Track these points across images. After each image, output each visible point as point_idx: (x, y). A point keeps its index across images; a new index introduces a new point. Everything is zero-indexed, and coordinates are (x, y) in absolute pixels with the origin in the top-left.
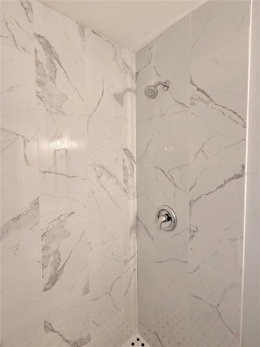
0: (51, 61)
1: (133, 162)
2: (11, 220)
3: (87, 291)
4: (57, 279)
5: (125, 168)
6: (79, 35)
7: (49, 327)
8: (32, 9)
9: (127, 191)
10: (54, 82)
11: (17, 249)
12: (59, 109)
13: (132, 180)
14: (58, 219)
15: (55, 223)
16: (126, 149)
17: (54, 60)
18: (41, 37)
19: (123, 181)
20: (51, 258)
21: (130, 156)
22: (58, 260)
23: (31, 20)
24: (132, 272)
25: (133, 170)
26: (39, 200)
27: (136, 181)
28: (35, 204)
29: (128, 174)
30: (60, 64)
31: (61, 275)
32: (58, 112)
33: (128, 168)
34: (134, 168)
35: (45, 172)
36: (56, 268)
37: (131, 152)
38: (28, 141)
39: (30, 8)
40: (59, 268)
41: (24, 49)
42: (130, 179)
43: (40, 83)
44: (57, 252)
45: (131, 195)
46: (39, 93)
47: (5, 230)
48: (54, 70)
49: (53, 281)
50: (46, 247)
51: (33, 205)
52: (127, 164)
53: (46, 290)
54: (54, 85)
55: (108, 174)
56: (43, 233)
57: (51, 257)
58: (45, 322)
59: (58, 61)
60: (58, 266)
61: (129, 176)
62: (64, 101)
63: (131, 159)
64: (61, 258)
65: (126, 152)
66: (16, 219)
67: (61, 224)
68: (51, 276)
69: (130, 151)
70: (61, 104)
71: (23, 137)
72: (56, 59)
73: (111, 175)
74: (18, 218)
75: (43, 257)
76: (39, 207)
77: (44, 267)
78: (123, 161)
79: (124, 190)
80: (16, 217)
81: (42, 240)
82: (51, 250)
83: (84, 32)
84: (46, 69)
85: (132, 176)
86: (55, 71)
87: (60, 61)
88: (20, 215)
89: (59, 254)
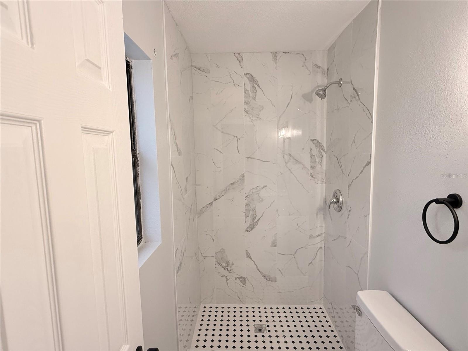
0: (253, 86)
1: (322, 151)
2: (230, 184)
3: (274, 244)
4: (254, 227)
5: (312, 156)
6: (273, 61)
7: (249, 255)
8: (243, 60)
9: (314, 176)
10: (255, 99)
11: (233, 201)
12: (258, 116)
13: (320, 166)
14: (255, 189)
15: (254, 191)
16: (314, 139)
17: (256, 86)
18: (248, 74)
19: (310, 167)
20: (251, 212)
21: (319, 146)
22: (255, 215)
23: (242, 66)
24: (318, 248)
26: (245, 175)
27: (324, 169)
28: (242, 177)
30: (259, 86)
31: (256, 225)
32: (257, 118)
33: (316, 156)
34: (322, 157)
35: (248, 158)
36: (253, 220)
37: (319, 142)
38: (239, 139)
39: (242, 59)
40: (255, 221)
41: (238, 85)
43: (247, 103)
44: (254, 209)
45: (318, 180)
46: (246, 109)
47: (227, 189)
48: (255, 91)
49: (251, 228)
50: (248, 205)
51: (241, 178)
52: (315, 152)
53: (247, 231)
54: (254, 102)
55: (294, 161)
56: (246, 196)
57: (250, 212)
58: (246, 250)
59: (257, 85)
60: (255, 219)
61: (317, 163)
62: (261, 110)
63: (319, 148)
64: (257, 214)
65: (314, 142)
67: (257, 192)
68: (251, 224)
70: (259, 113)
71: (236, 137)
72: (256, 84)
73: (297, 162)
74: (233, 184)
75: (246, 210)
76: (244, 179)
77: (247, 217)
78: (311, 150)
79: (310, 175)
81: (246, 199)
82: (250, 207)
84: (250, 93)
85: (320, 163)
86: (256, 93)
87: (259, 85)
88: (234, 182)
89: (256, 212)
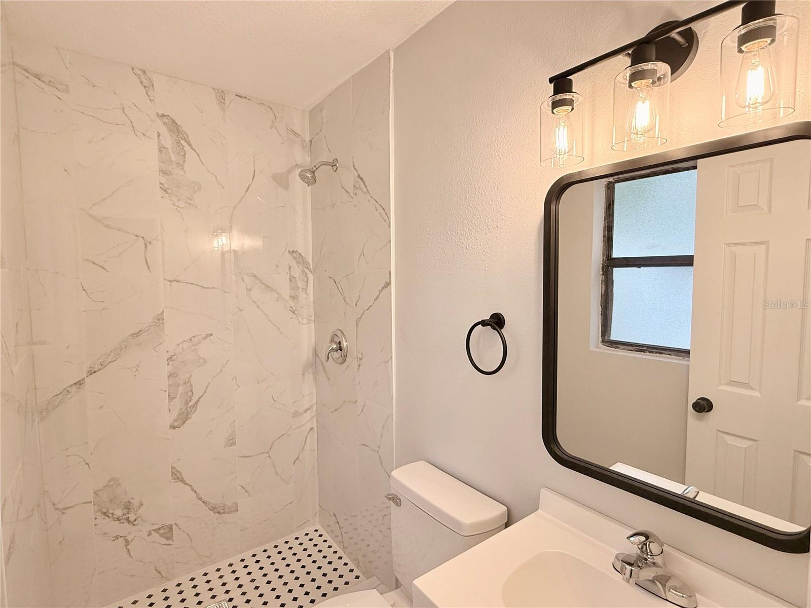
0: (178, 143)
1: (306, 270)
2: (130, 335)
3: (231, 442)
4: (189, 416)
5: (292, 278)
6: (217, 104)
7: (178, 475)
8: (153, 85)
9: (296, 312)
10: (183, 169)
11: (137, 370)
12: (189, 202)
13: (305, 296)
14: (189, 341)
15: (185, 345)
16: (293, 251)
17: (183, 142)
18: (165, 116)
19: (290, 297)
20: (181, 389)
21: (301, 261)
22: (190, 393)
23: (152, 98)
24: (308, 431)
25: (307, 281)
26: (164, 314)
27: (312, 298)
28: (159, 320)
29: (298, 288)
30: (190, 145)
31: (194, 413)
32: (188, 205)
33: (297, 279)
34: (308, 280)
36: (187, 403)
37: (303, 255)
38: (150, 243)
39: (151, 84)
40: (191, 404)
41: (144, 135)
42: (302, 295)
43: (164, 173)
44: (188, 382)
45: (303, 318)
46: (162, 184)
47: (123, 346)
48: (183, 154)
49: (184, 418)
50: (173, 374)
51: (157, 321)
52: (297, 272)
53: (174, 427)
54: (181, 173)
55: (263, 286)
56: (169, 356)
57: (179, 388)
58: (172, 468)
59: (187, 143)
60: (190, 401)
61: (300, 290)
62: (196, 191)
63: (303, 266)
64: (194, 391)
65: (294, 255)
66: (135, 335)
67: (194, 348)
68: (180, 411)
69: (300, 254)
70: (192, 197)
71: (143, 238)
72: (185, 139)
73: (269, 288)
74: (138, 334)
75: (170, 386)
76: (164, 323)
77: (171, 398)
78: (290, 269)
79: (290, 310)
80: (136, 332)
81: (168, 364)
82: (180, 379)
83: (224, 99)
84: (172, 154)
85: (305, 290)
86: (184, 156)
87: (191, 142)
88: (140, 331)
89: (191, 386)
